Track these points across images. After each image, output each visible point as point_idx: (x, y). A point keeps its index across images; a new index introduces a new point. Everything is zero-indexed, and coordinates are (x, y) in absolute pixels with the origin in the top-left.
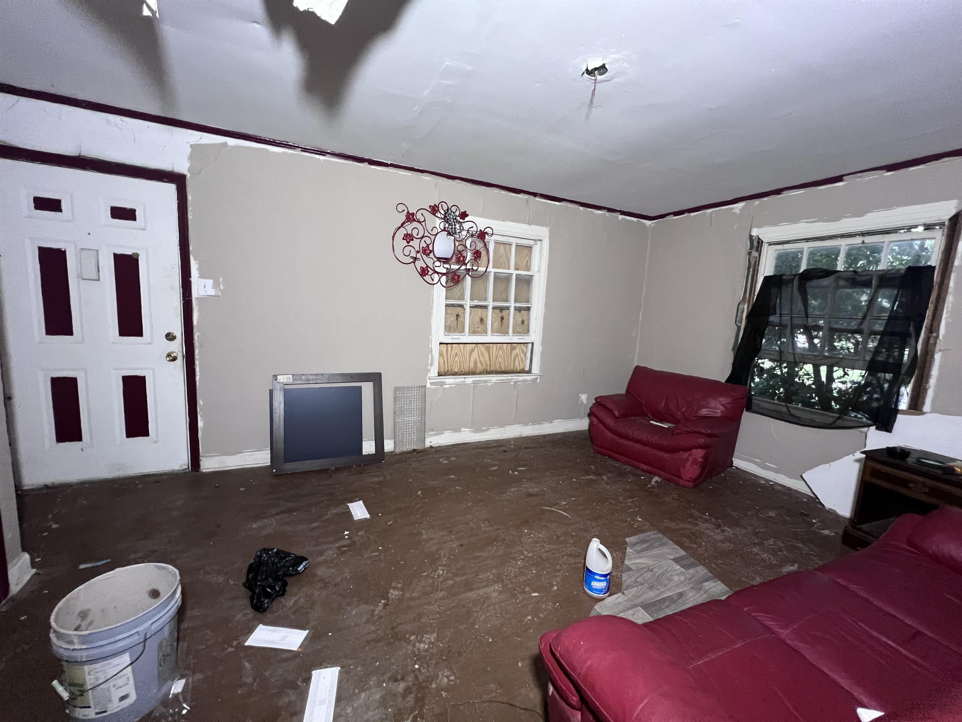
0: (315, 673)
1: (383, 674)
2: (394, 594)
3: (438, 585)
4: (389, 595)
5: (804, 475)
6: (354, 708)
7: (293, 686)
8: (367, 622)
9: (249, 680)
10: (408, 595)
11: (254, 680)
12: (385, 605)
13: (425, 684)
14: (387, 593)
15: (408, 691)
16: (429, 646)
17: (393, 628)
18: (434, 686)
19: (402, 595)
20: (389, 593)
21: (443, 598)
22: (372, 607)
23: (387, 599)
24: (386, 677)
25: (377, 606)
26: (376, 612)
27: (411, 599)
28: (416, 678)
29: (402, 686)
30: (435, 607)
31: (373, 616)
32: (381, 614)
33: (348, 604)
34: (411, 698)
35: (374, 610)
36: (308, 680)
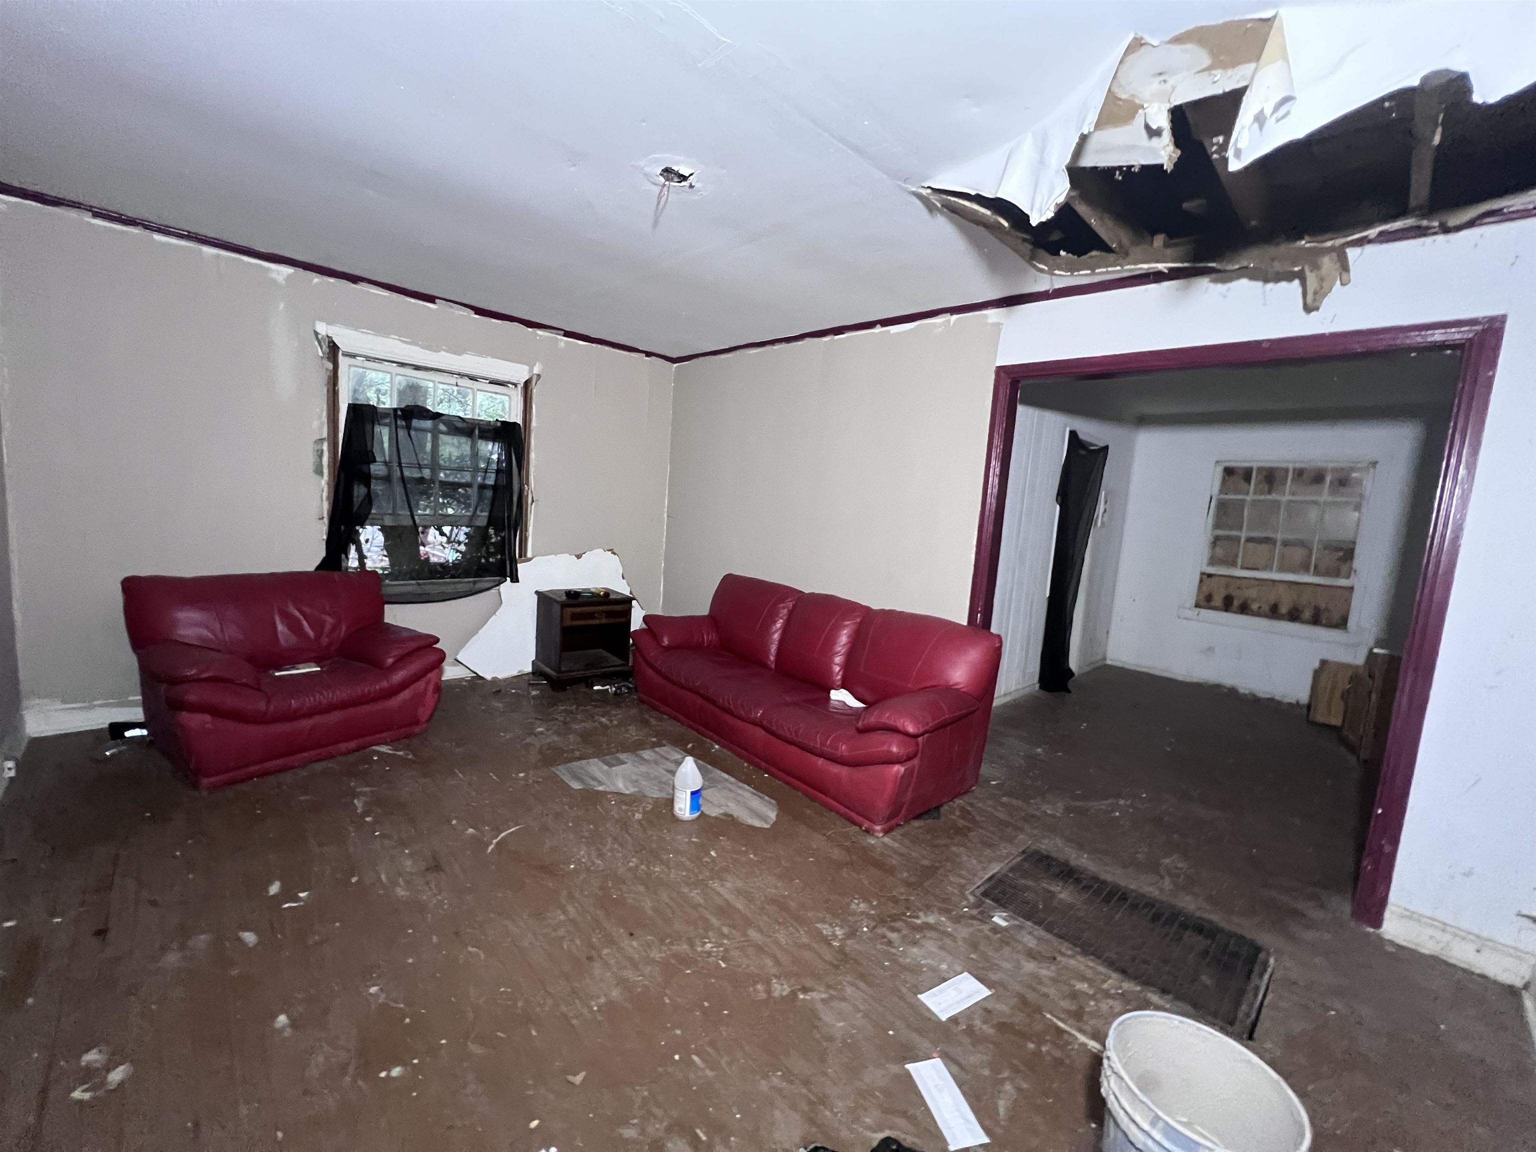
0: (944, 1018)
1: (895, 954)
2: (780, 989)
3: (739, 942)
4: (785, 993)
5: (459, 658)
6: (940, 964)
7: (970, 1031)
8: (844, 999)
9: (1008, 1087)
10: (774, 970)
11: (1002, 1082)
12: (805, 990)
13: (877, 918)
14: (782, 998)
15: (893, 930)
16: (835, 926)
17: (837, 967)
18: (873, 912)
19: (776, 977)
20: (781, 995)
21: (760, 931)
22: (819, 1006)
23: (793, 994)
24: (894, 951)
25: (813, 999)
26: (824, 996)
27: (777, 963)
28: (874, 927)
29: (893, 936)
30: (781, 937)
31: (832, 998)
32: (822, 989)
33: (831, 1039)
34: (898, 924)
35: (823, 1000)
36: (954, 1020)
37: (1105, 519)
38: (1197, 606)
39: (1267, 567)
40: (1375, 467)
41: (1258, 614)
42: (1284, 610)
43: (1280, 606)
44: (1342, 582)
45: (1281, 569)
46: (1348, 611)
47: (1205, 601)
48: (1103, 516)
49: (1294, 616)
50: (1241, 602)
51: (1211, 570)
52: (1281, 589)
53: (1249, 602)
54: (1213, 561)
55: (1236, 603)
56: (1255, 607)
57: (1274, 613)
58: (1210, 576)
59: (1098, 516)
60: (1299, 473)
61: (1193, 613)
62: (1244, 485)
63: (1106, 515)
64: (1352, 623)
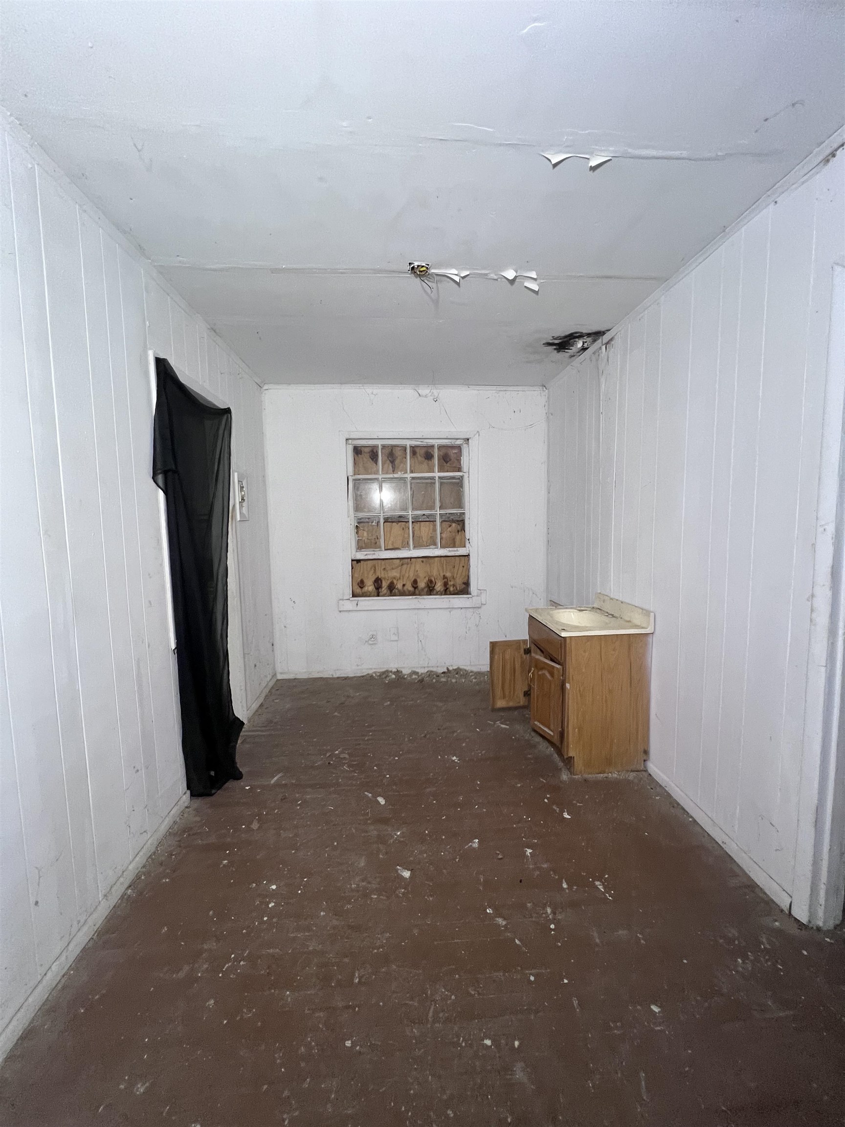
37: (244, 510)
38: (354, 595)
39: (405, 545)
40: (468, 444)
41: (402, 594)
42: (422, 584)
43: (418, 580)
44: (461, 551)
45: (417, 546)
46: (468, 577)
47: (359, 590)
48: (241, 506)
49: (430, 590)
50: (389, 582)
51: (360, 556)
52: (418, 566)
53: (395, 582)
54: (360, 547)
55: (385, 584)
56: (399, 586)
57: (415, 591)
58: (358, 561)
59: (234, 506)
60: (414, 450)
61: (349, 605)
62: (370, 464)
63: (245, 504)
64: (473, 588)
